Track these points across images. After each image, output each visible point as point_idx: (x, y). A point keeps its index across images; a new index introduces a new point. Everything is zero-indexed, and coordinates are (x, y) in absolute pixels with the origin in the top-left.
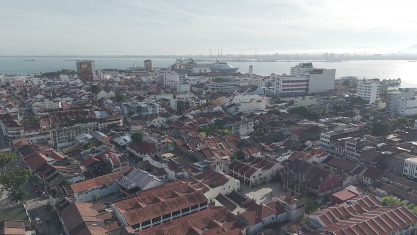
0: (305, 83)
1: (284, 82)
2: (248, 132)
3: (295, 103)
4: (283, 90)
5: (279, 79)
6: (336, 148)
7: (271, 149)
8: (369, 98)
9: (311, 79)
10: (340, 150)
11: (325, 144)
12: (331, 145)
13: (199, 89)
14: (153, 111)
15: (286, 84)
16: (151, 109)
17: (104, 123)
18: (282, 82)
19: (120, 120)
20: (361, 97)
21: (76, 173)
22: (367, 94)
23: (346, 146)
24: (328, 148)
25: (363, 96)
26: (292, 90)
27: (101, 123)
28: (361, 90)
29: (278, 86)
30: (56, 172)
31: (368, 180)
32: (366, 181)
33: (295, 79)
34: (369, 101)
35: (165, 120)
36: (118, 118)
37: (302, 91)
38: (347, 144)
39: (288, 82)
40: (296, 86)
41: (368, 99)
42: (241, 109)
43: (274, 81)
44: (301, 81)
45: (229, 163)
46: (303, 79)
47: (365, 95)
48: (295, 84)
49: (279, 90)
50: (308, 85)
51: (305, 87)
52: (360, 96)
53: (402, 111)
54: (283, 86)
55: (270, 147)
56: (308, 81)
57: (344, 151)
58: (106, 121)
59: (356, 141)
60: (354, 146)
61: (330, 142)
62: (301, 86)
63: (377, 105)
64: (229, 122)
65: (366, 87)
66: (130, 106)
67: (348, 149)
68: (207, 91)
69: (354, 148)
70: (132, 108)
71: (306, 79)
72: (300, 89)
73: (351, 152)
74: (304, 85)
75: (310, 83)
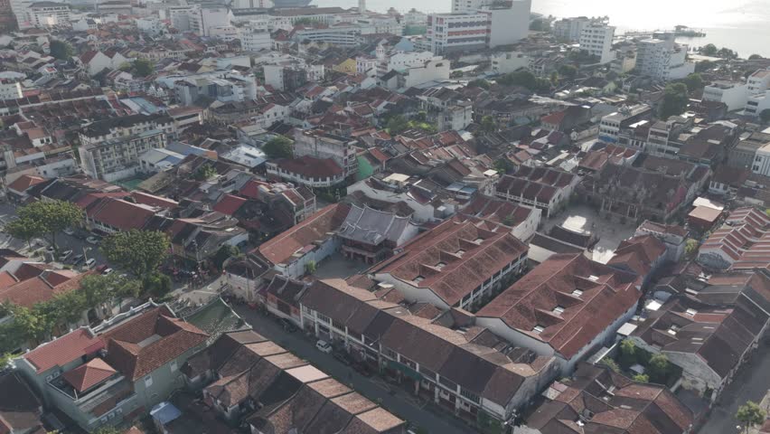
0: (485, 27)
1: (451, 25)
2: (464, 124)
3: (493, 65)
4: (450, 41)
5: (442, 19)
6: (631, 141)
7: (535, 152)
8: (601, 52)
9: (493, 20)
10: (637, 144)
11: (609, 135)
12: (620, 136)
13: (285, 42)
14: (244, 92)
15: (454, 29)
16: (241, 90)
17: (169, 124)
18: (447, 26)
19: (197, 115)
20: (587, 51)
21: (228, 227)
22: (597, 44)
23: (650, 136)
24: (614, 141)
25: (590, 49)
26: (464, 40)
27: (163, 125)
28: (587, 38)
29: (439, 34)
30: (198, 230)
31: (718, 187)
32: (715, 188)
33: (462, 20)
34: (600, 57)
35: (286, 109)
36: (194, 112)
37: (480, 42)
38: (652, 133)
39: (458, 25)
40: (471, 32)
41: (598, 54)
42: (411, 81)
43: (430, 24)
44: (478, 24)
45: (497, 182)
46: (481, 20)
47: (593, 46)
48: (468, 28)
49: (443, 42)
50: (488, 31)
51: (484, 35)
52: (586, 48)
53: (664, 73)
54: (450, 34)
55: (531, 147)
56: (489, 23)
57: (644, 144)
58: (172, 120)
59: (669, 127)
60: (665, 135)
61: (620, 132)
62: (478, 32)
63: (620, 63)
64: (410, 108)
65: (596, 32)
66: (194, 86)
67: (651, 140)
68: (309, 46)
69: (666, 139)
70: (200, 88)
71: (485, 19)
72: (477, 39)
73: (658, 145)
74: (483, 31)
75: (492, 27)
